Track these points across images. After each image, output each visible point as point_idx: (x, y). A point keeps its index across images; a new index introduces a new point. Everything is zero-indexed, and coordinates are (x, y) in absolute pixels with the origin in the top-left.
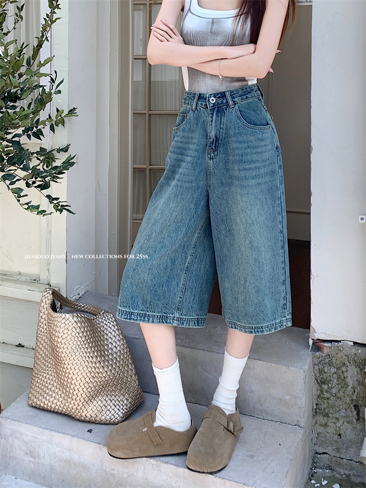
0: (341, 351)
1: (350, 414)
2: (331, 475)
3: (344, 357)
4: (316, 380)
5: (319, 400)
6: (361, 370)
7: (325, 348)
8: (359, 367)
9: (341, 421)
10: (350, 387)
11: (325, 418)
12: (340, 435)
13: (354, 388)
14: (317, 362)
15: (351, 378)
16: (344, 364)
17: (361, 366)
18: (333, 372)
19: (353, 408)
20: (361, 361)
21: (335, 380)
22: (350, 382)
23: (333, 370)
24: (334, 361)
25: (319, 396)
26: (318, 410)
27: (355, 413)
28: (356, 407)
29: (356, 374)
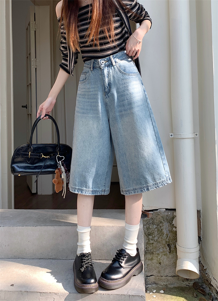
0: (159, 215)
1: (166, 250)
2: (157, 287)
3: (161, 218)
4: (145, 234)
5: (147, 245)
6: (170, 224)
7: (150, 215)
8: (169, 222)
9: (161, 255)
10: (165, 234)
11: (151, 255)
12: (160, 263)
13: (167, 235)
14: (145, 224)
15: (165, 229)
16: (161, 222)
17: (170, 222)
18: (155, 228)
19: (167, 246)
20: (170, 219)
21: (156, 232)
22: (165, 232)
23: (155, 226)
24: (155, 221)
25: (147, 243)
26: (147, 251)
27: (168, 249)
28: (169, 245)
29: (168, 226)
